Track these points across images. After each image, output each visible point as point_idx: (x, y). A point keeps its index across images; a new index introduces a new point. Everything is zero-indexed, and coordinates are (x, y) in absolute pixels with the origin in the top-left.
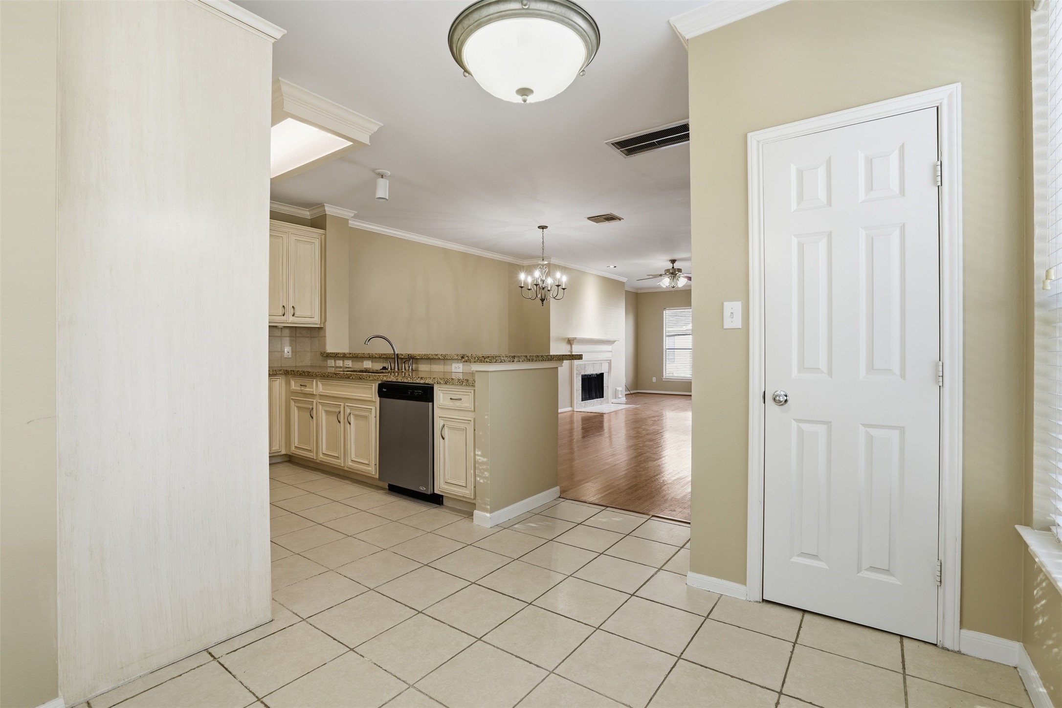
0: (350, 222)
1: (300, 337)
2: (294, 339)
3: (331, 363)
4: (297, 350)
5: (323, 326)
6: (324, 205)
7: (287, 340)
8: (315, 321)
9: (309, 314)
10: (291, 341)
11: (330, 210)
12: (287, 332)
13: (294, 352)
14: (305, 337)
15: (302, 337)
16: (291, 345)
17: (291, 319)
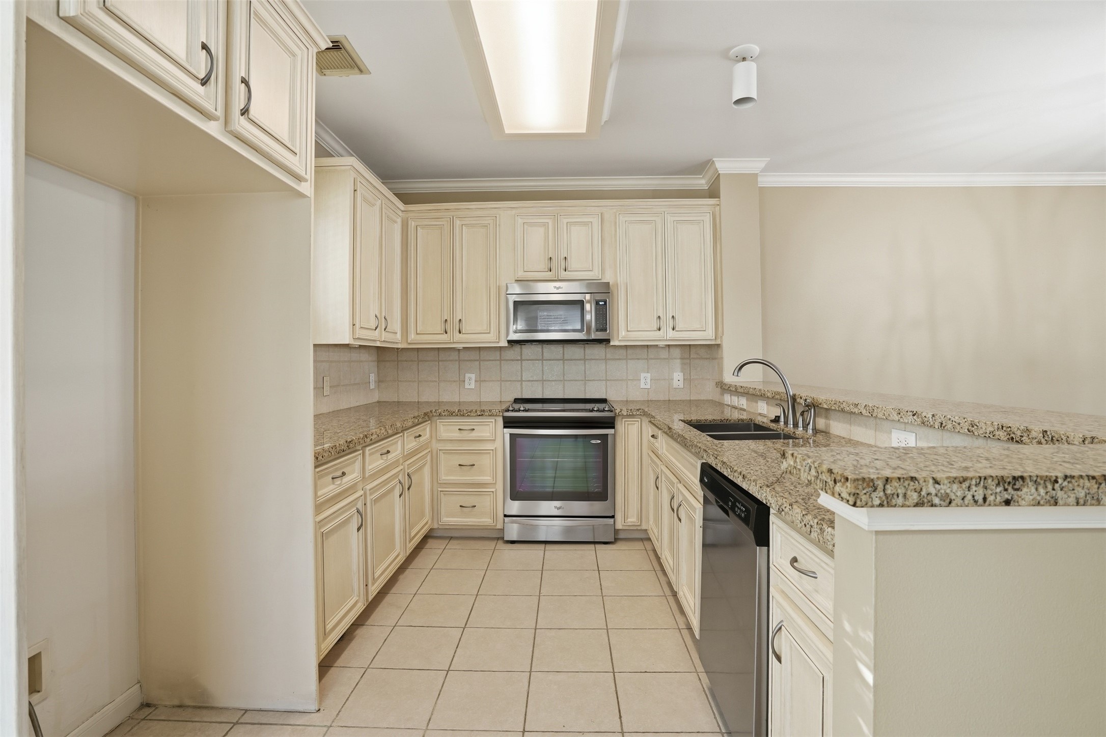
0: (760, 179)
1: (697, 358)
2: (688, 361)
3: (728, 399)
4: (692, 377)
5: (720, 343)
6: (713, 161)
7: (677, 363)
8: (706, 335)
9: (696, 326)
10: (683, 364)
11: (724, 166)
12: (677, 353)
13: (688, 380)
14: (703, 358)
15: (699, 359)
16: (683, 370)
17: (671, 334)
